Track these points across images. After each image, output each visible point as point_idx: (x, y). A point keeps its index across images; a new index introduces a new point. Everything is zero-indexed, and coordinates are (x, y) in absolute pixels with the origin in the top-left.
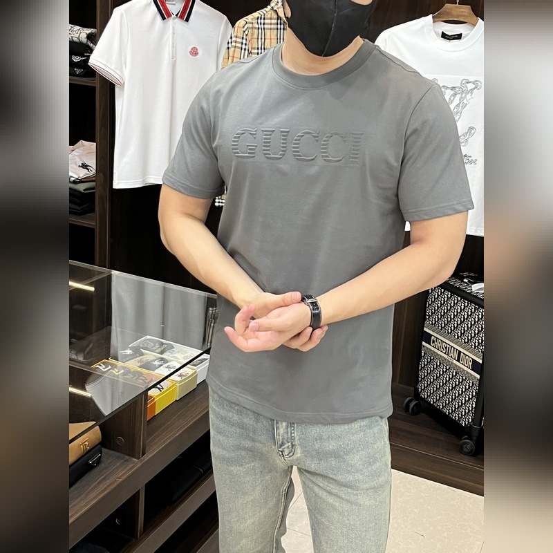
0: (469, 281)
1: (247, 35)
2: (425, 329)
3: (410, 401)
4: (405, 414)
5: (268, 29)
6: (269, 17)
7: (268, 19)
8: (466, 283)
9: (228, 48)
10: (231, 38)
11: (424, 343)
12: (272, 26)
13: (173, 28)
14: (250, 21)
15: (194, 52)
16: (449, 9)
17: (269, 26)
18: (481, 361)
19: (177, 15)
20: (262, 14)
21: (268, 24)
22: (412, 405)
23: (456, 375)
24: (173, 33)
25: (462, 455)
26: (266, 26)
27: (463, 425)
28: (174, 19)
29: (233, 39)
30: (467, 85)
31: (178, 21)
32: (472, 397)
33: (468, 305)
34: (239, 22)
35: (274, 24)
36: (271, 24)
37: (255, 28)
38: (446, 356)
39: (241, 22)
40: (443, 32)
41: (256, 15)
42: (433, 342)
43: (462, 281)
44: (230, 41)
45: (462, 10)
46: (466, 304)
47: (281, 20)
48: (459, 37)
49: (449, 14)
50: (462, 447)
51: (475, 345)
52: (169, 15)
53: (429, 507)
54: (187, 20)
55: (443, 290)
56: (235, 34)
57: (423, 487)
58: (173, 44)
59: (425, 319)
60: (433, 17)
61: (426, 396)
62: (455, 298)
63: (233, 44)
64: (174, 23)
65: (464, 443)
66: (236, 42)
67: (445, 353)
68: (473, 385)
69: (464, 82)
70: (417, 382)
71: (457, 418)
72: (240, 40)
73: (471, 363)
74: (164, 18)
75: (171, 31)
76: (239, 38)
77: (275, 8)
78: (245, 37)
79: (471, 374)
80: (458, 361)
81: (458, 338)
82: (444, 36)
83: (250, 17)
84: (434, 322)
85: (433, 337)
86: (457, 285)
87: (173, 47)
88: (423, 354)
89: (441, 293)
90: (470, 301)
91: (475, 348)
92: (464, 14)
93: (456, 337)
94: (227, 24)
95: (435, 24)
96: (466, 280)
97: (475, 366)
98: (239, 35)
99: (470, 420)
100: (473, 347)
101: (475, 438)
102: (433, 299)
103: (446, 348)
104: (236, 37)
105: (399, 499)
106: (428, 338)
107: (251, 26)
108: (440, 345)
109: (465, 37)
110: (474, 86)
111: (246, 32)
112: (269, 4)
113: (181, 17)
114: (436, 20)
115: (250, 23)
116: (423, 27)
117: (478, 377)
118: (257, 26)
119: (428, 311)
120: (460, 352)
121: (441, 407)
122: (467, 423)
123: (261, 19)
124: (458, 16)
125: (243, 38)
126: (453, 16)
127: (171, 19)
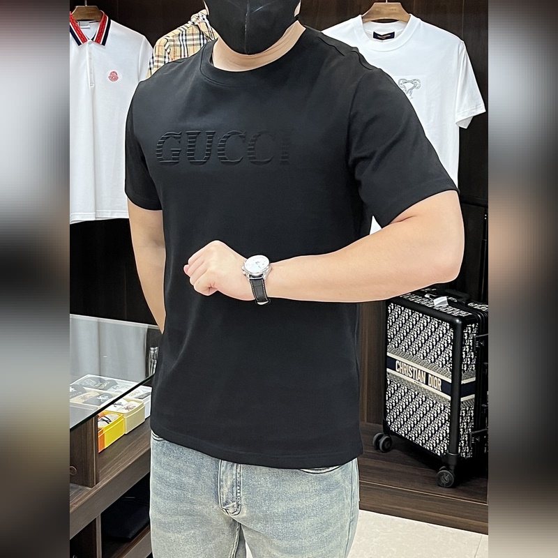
0: (431, 297)
1: (169, 53)
2: (388, 354)
3: (380, 437)
4: (375, 452)
5: (190, 45)
6: (191, 32)
7: (189, 35)
8: (428, 298)
9: (151, 69)
10: (153, 58)
11: (388, 370)
12: (195, 42)
13: (90, 54)
14: (171, 38)
15: (114, 77)
16: (378, 8)
17: (192, 42)
18: (450, 381)
19: (92, 39)
20: (183, 30)
21: (190, 40)
22: (382, 441)
23: (426, 400)
24: (90, 59)
25: (440, 488)
26: (188, 43)
27: (439, 454)
28: (89, 43)
29: (155, 59)
30: (405, 84)
31: (94, 45)
32: (445, 422)
33: (431, 321)
34: (159, 41)
35: (197, 39)
36: (193, 40)
37: (177, 45)
38: (413, 381)
39: (162, 40)
40: (374, 33)
41: (176, 31)
42: (399, 367)
43: (423, 297)
44: (152, 61)
45: (392, 8)
46: (429, 320)
47: (203, 35)
48: (392, 36)
49: (378, 13)
50: (439, 479)
51: (442, 364)
52: (85, 40)
53: (408, 546)
54: (104, 44)
55: (403, 308)
56: (157, 54)
57: (401, 526)
58: (91, 69)
59: (387, 343)
60: (362, 18)
61: (396, 429)
62: (416, 315)
63: (155, 64)
64: (90, 48)
65: (442, 474)
66: (158, 61)
67: (412, 378)
68: (444, 409)
69: (401, 82)
70: (385, 414)
71: (432, 448)
72: (162, 59)
73: (440, 385)
74: (79, 44)
75: (87, 56)
76: (161, 57)
77: (196, 23)
78: (167, 55)
79: (441, 397)
80: (427, 384)
81: (424, 359)
82: (376, 36)
83: (170, 34)
84: (397, 345)
85: (397, 362)
86: (418, 301)
87: (91, 73)
88: (389, 382)
89: (401, 311)
90: (433, 316)
91: (443, 367)
92: (394, 11)
93: (422, 358)
94: (146, 44)
95: (365, 24)
96: (427, 296)
97: (445, 387)
98: (160, 54)
99: (446, 448)
100: (441, 366)
101: (452, 468)
102: (394, 320)
103: (412, 372)
104: (158, 56)
105: (374, 540)
106: (392, 364)
107: (172, 43)
108: (405, 369)
109: (398, 35)
110: (413, 85)
111: (168, 51)
112: (190, 20)
113: (98, 41)
114: (366, 20)
115: (171, 40)
116: (353, 29)
117: (449, 398)
118: (179, 43)
119: (390, 334)
120: (427, 374)
121: (414, 438)
122: (442, 451)
123: (182, 35)
124: (389, 14)
125: (165, 57)
126: (383, 15)
127: (87, 43)
